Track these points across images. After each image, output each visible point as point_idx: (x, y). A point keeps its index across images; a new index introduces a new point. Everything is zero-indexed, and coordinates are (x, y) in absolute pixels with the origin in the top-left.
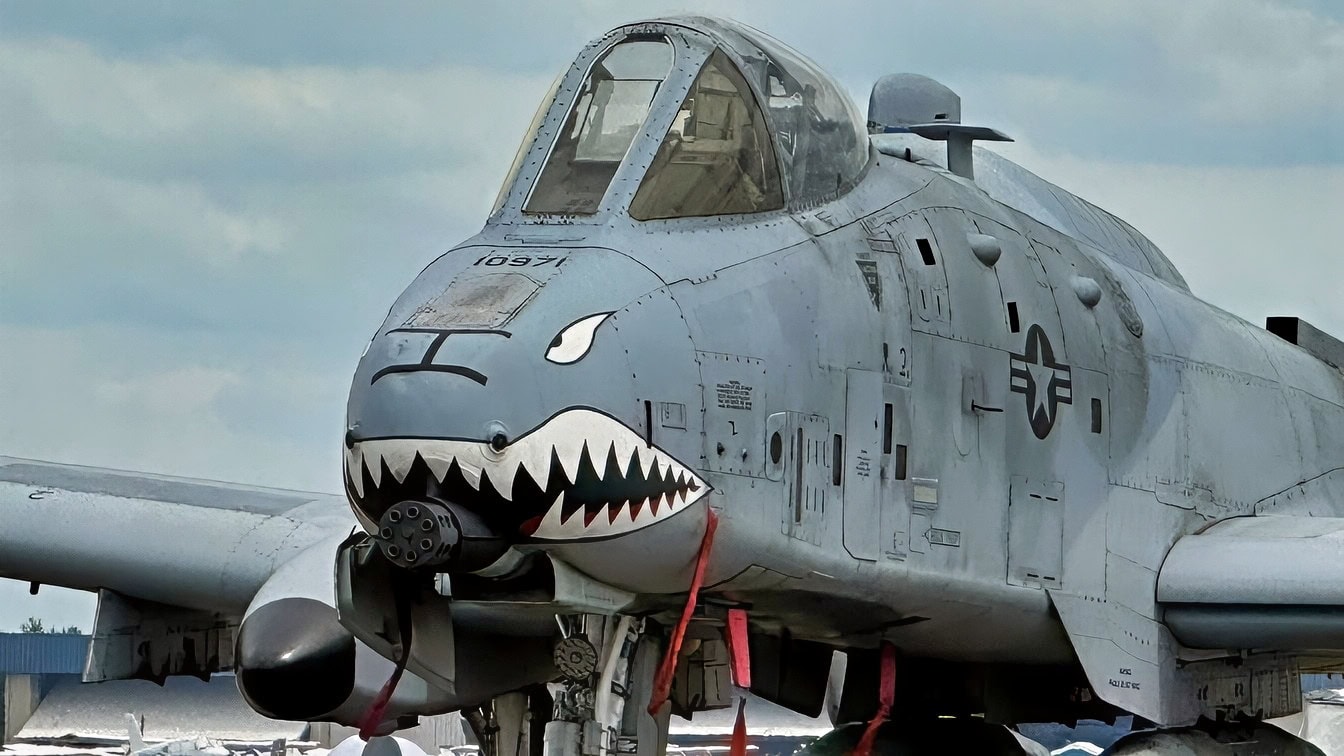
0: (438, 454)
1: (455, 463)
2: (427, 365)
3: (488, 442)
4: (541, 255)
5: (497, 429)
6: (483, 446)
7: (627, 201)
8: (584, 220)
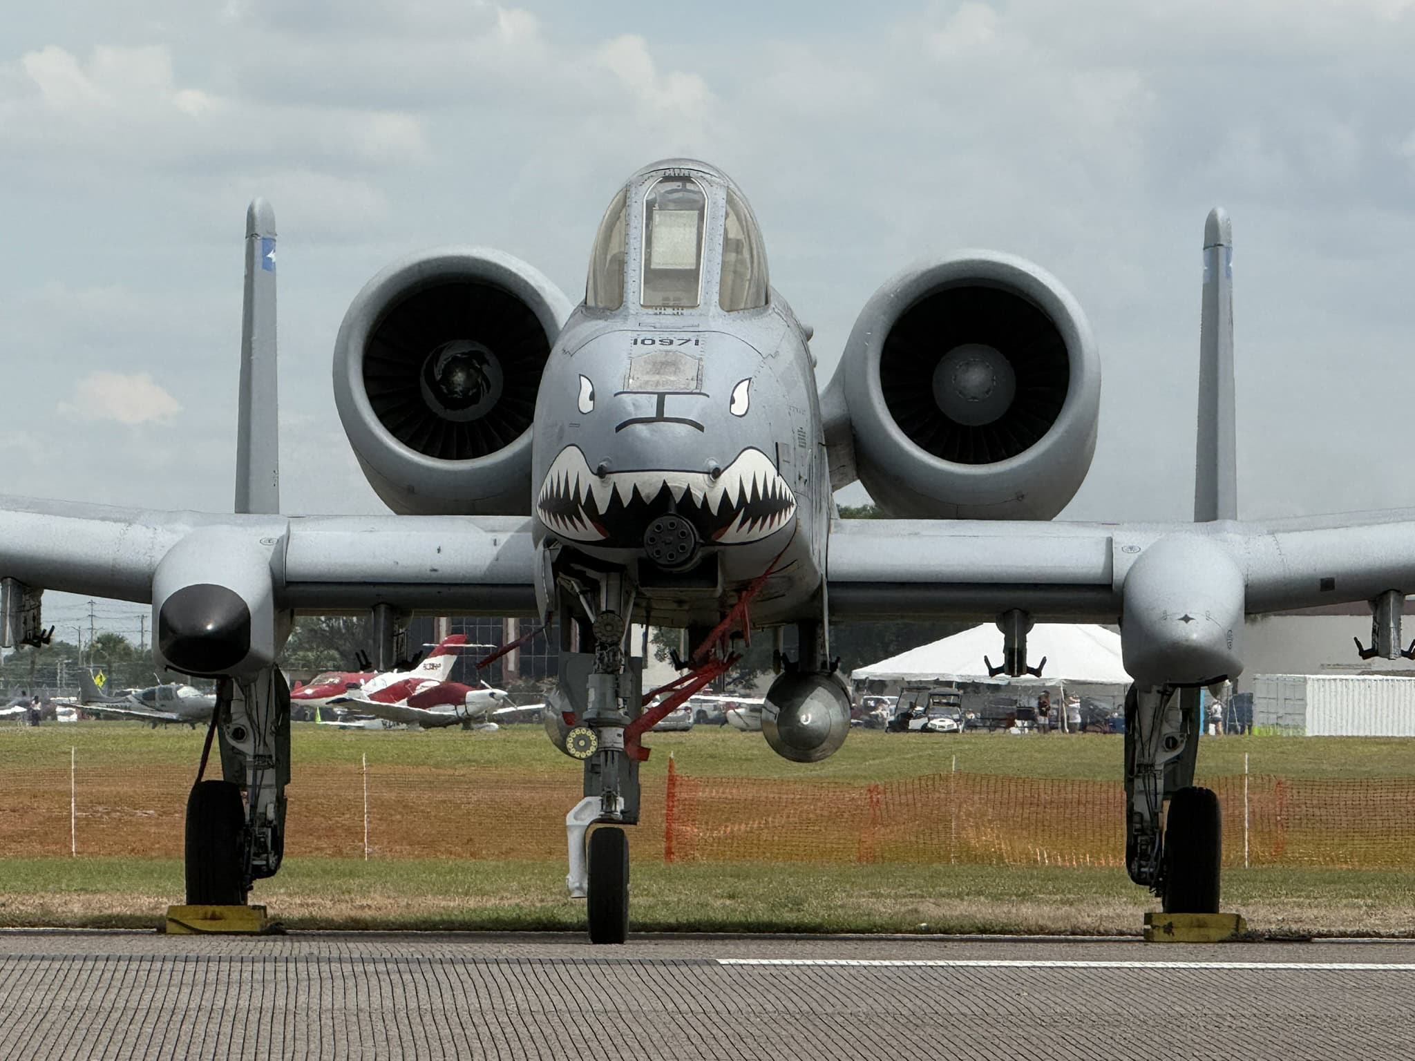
0: (678, 481)
1: (688, 489)
2: (660, 417)
3: (708, 473)
4: (680, 337)
5: (713, 464)
6: (706, 476)
7: (716, 298)
8: (690, 311)
